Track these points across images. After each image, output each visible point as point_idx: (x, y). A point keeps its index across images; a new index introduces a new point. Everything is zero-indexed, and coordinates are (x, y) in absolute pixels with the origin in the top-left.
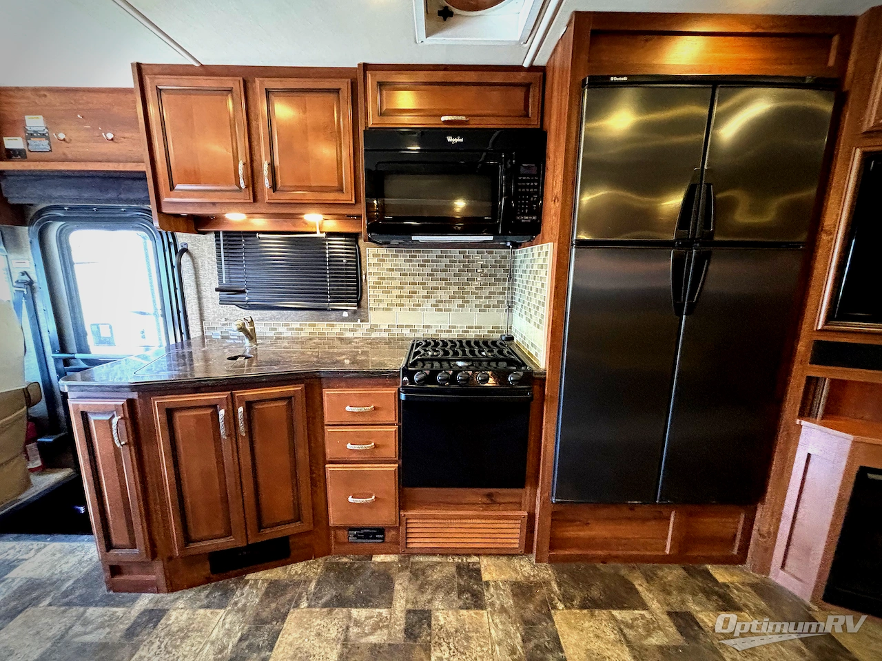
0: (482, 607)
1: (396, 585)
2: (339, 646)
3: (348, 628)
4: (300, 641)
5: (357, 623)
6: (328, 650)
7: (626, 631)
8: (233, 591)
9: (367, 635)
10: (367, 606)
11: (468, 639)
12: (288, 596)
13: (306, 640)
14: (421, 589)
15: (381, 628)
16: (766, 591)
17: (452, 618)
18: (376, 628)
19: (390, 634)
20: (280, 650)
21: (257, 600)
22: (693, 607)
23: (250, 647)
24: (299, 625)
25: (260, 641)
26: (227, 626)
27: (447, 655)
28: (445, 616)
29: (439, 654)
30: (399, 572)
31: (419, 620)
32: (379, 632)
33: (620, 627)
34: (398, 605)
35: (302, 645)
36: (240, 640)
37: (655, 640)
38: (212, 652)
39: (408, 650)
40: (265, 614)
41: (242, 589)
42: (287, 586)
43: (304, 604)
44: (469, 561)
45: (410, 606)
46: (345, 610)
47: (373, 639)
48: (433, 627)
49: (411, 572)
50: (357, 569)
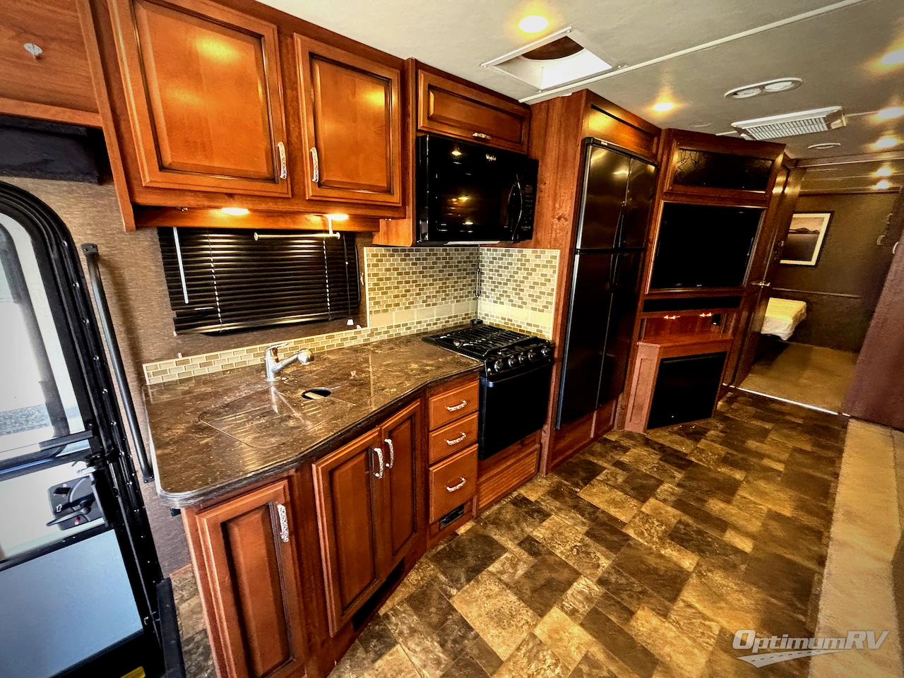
0: (550, 515)
1: (494, 537)
2: (508, 591)
3: (500, 579)
4: (483, 610)
5: (502, 573)
6: (505, 598)
7: (608, 482)
8: (386, 630)
9: (515, 573)
10: (494, 561)
11: (561, 534)
12: (435, 596)
13: (486, 605)
14: (510, 529)
15: (517, 564)
16: (630, 436)
17: (543, 531)
18: (514, 566)
19: (525, 562)
20: (478, 624)
21: (415, 617)
22: (617, 457)
23: (455, 641)
24: (468, 603)
25: (457, 632)
26: (418, 649)
27: (562, 548)
28: (540, 533)
29: (559, 551)
30: (485, 529)
31: (529, 544)
32: (519, 567)
33: (605, 482)
34: (510, 546)
35: (487, 610)
36: (442, 646)
37: (620, 480)
38: (432, 671)
39: (544, 561)
40: (435, 619)
41: (390, 623)
42: (424, 593)
43: (454, 592)
44: (514, 496)
45: (517, 542)
46: (484, 573)
47: (520, 572)
48: (541, 541)
49: (492, 524)
50: (457, 546)
